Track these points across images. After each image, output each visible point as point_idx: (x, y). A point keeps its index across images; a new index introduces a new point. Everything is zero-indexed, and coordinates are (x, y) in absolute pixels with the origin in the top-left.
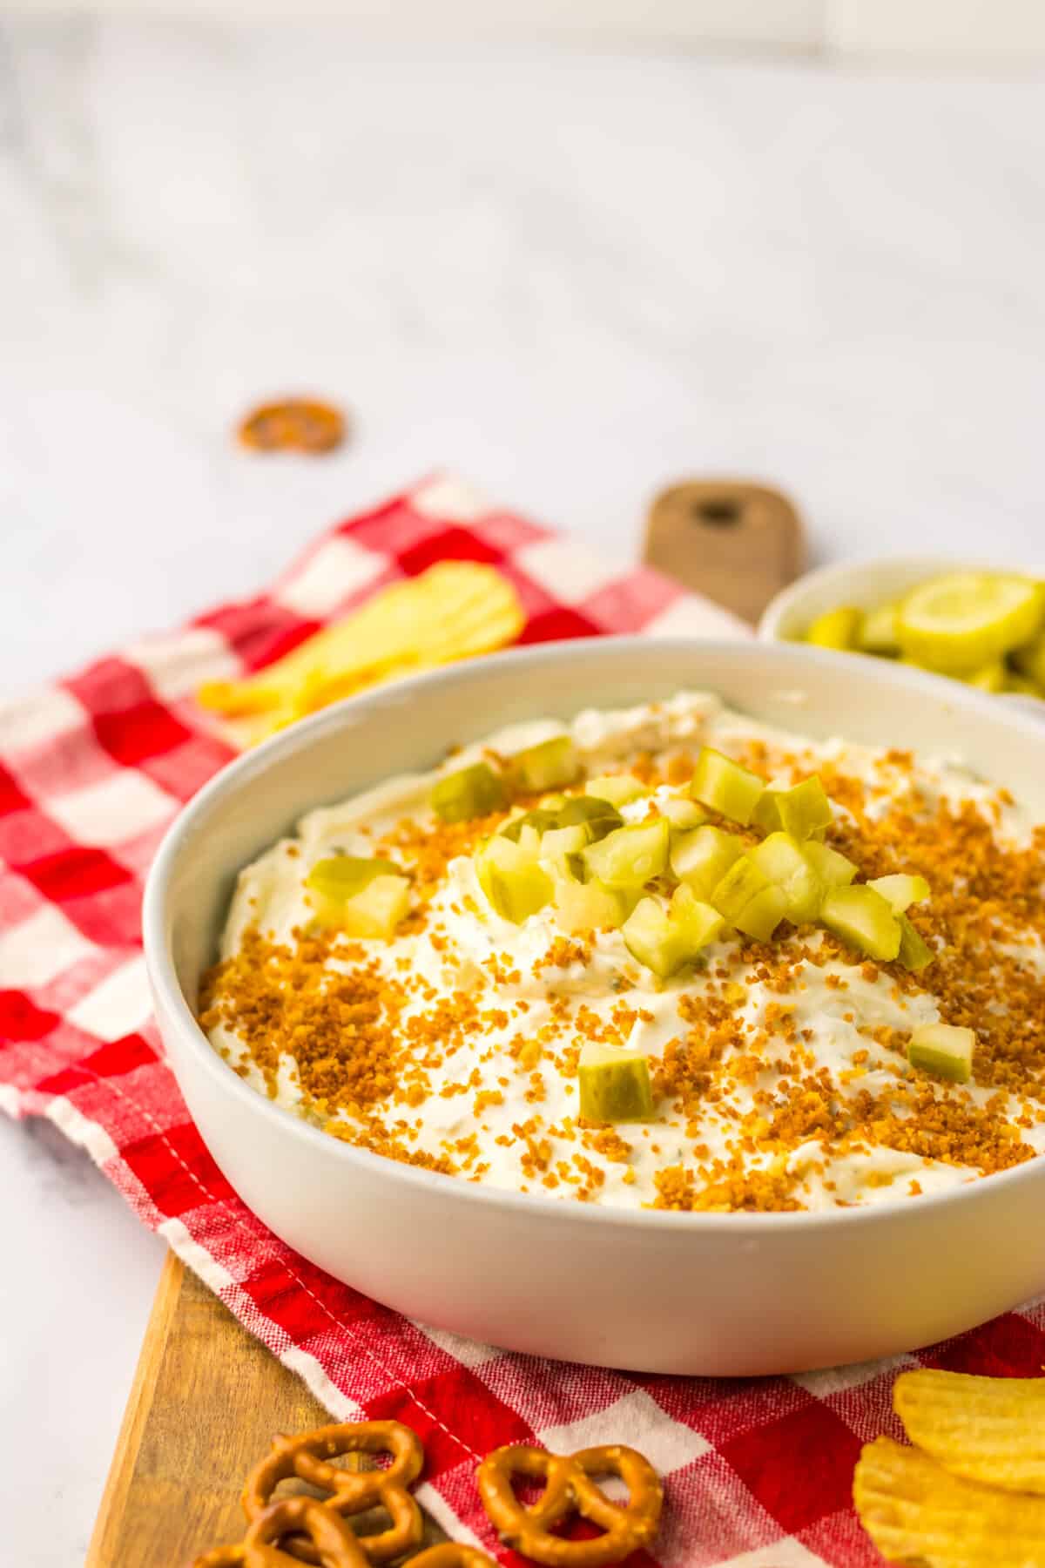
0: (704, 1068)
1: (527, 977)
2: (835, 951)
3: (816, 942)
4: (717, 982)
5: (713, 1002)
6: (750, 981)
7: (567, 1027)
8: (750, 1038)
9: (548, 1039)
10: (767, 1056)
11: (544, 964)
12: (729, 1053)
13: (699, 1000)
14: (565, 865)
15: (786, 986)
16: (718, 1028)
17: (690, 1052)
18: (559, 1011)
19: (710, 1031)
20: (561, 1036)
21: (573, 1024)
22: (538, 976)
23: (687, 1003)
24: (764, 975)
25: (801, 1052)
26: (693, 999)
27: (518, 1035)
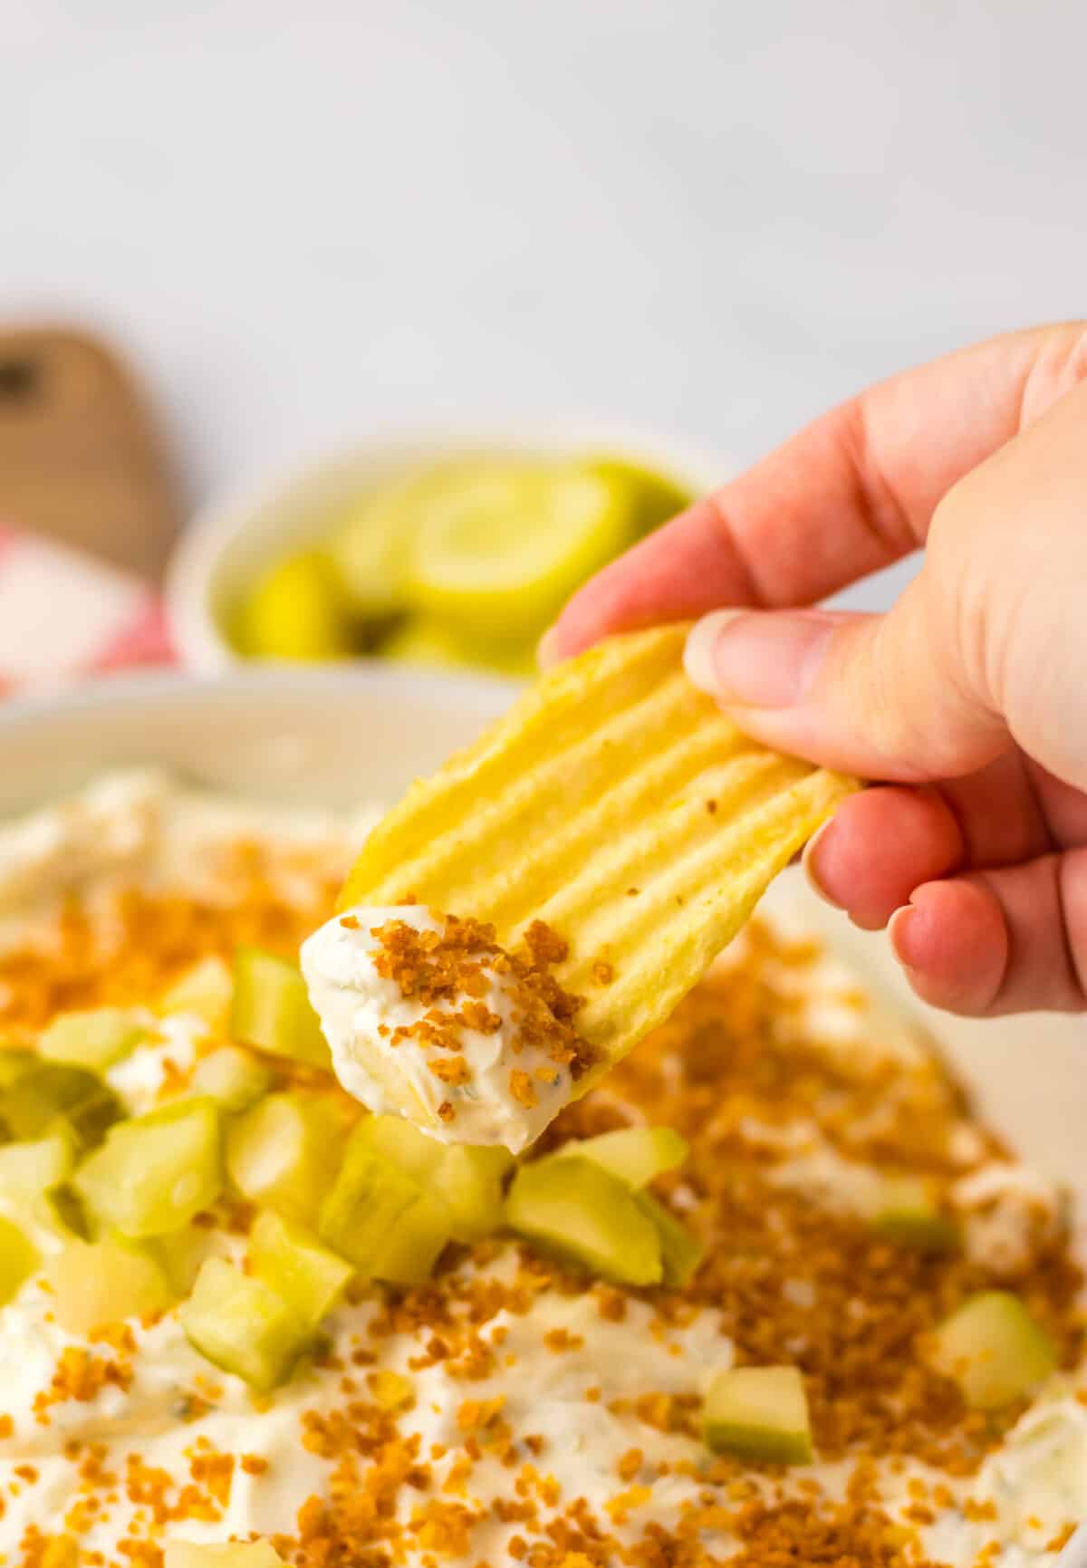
0: (370, 1536)
1: (25, 1422)
2: (544, 1280)
3: (506, 1270)
4: (359, 1374)
5: (359, 1412)
6: (416, 1365)
7: (112, 1499)
8: (441, 1469)
9: (84, 1527)
10: (473, 1499)
11: (52, 1401)
12: (408, 1504)
13: (336, 1417)
14: (48, 1211)
15: (482, 1365)
16: (379, 1460)
17: (341, 1513)
18: (94, 1473)
19: (366, 1466)
20: (105, 1518)
21: (121, 1491)
22: (43, 1420)
23: (315, 1424)
24: (438, 1352)
25: (533, 1477)
26: (325, 1415)
27: (32, 1530)
